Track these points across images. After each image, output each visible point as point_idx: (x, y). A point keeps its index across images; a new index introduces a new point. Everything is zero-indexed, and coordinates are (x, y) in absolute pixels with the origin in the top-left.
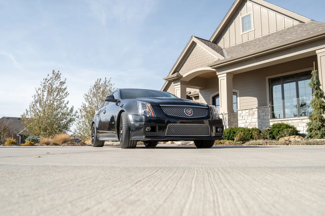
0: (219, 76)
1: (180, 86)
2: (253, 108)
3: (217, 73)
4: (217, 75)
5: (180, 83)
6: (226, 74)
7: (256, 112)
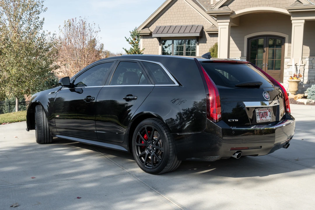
0: (293, 22)
1: (228, 24)
2: (306, 57)
3: (292, 17)
4: (291, 19)
5: (229, 21)
6: (304, 20)
7: (308, 62)
